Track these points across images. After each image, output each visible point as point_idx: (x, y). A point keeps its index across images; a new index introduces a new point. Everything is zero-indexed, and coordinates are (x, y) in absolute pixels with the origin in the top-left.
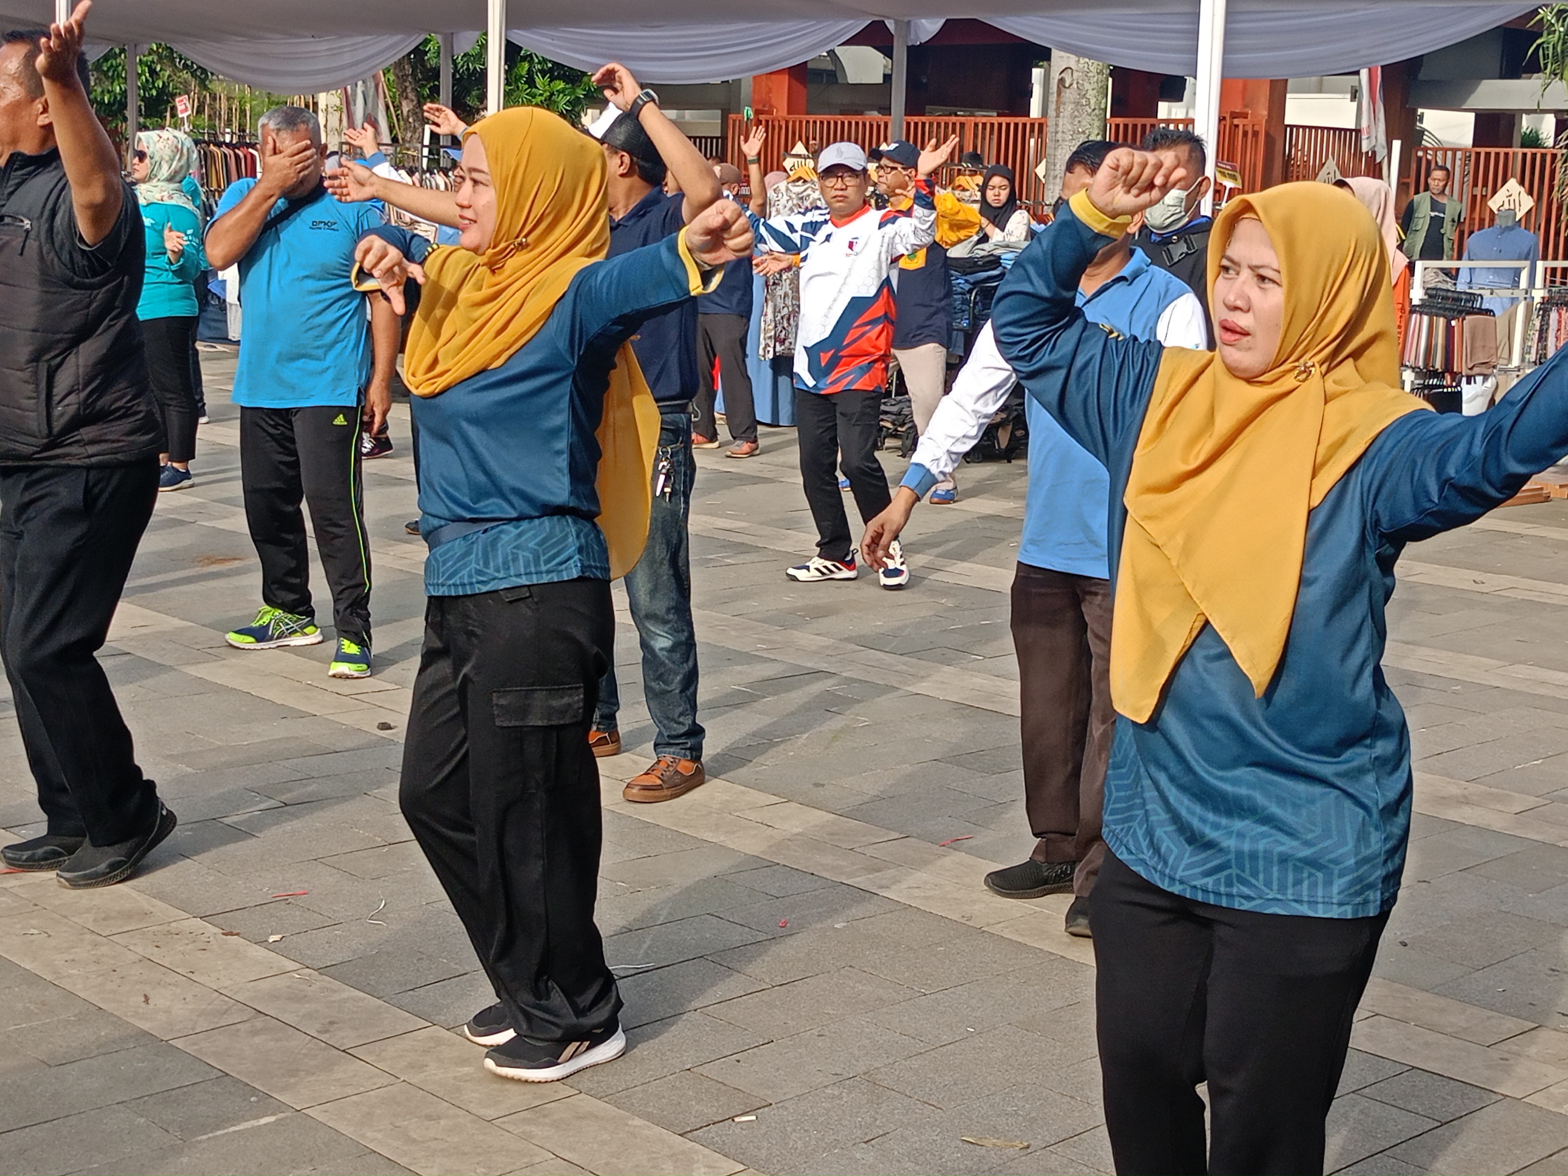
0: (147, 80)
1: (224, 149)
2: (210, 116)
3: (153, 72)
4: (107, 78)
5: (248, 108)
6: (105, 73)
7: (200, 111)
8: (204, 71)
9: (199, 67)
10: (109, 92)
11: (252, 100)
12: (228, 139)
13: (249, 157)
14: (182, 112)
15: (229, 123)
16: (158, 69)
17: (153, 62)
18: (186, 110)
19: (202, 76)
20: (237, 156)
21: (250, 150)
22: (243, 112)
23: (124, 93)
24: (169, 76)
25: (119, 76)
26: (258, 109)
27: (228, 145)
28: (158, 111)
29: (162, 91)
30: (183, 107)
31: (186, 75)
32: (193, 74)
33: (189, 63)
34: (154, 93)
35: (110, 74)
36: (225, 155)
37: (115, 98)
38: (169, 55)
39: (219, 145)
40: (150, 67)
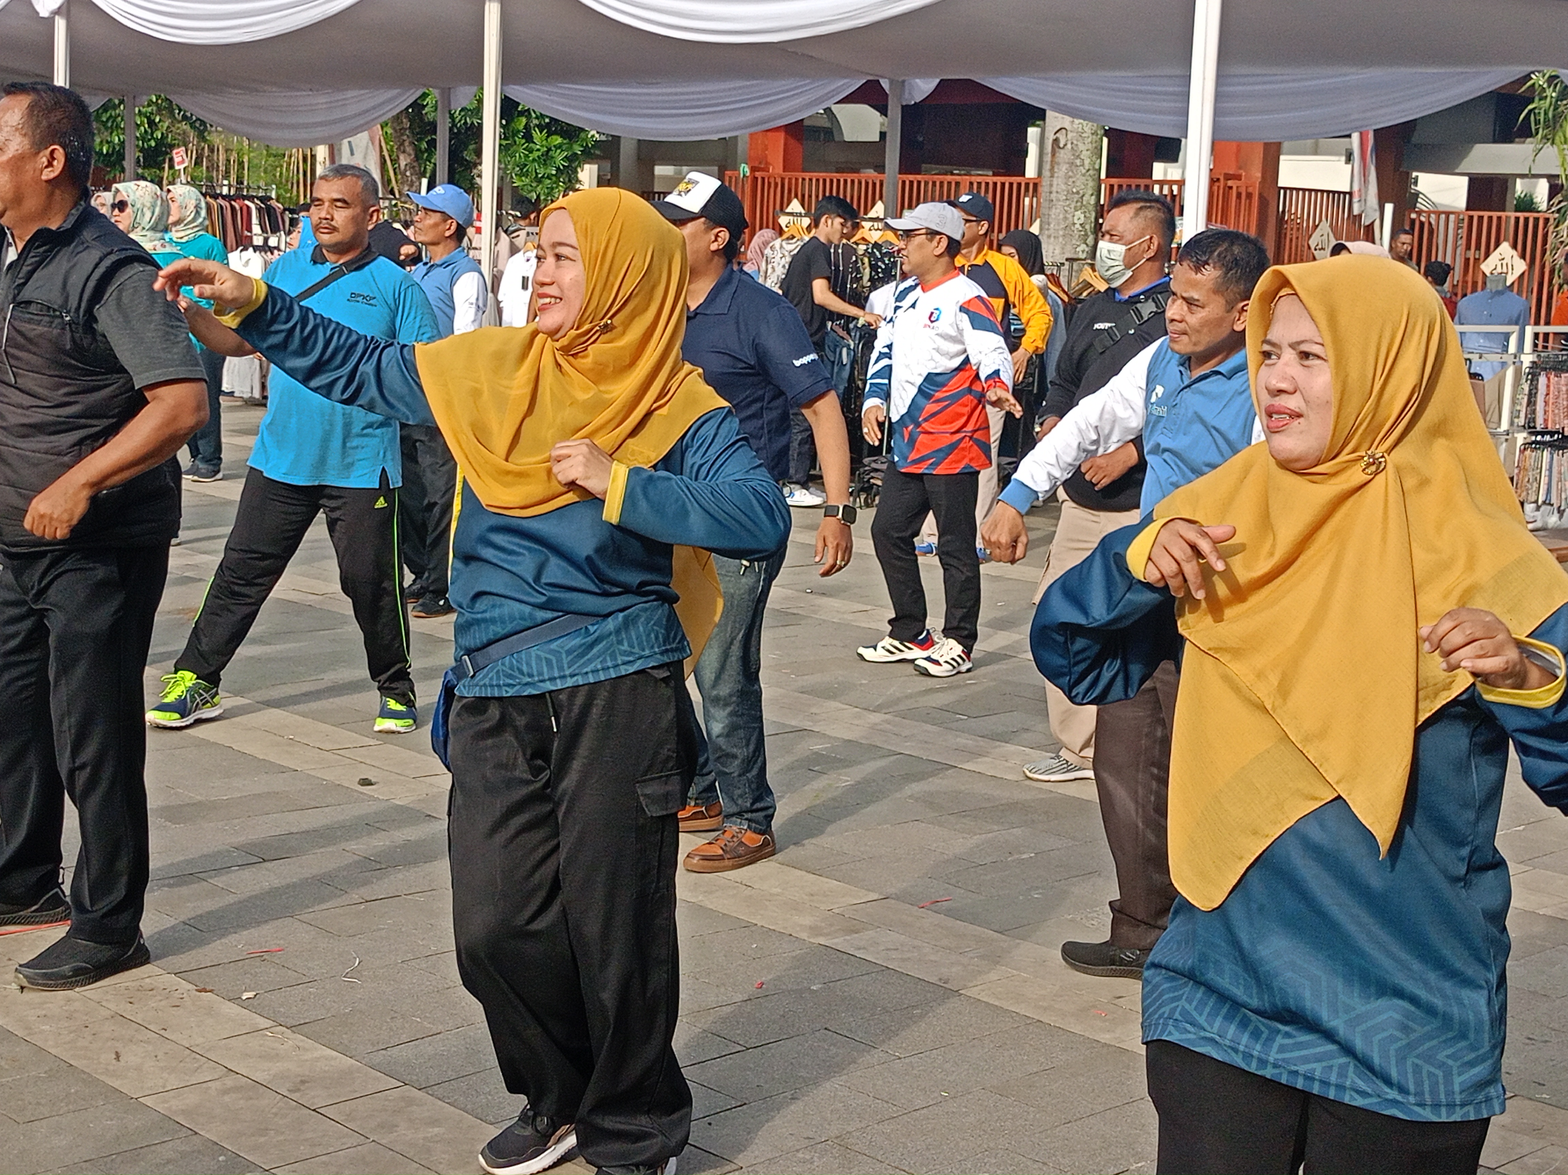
0: (146, 131)
1: (220, 201)
2: (207, 168)
3: (151, 123)
4: (106, 128)
5: (246, 159)
6: (104, 124)
7: (198, 163)
8: (203, 123)
9: (198, 119)
10: (108, 142)
11: (250, 152)
12: (225, 191)
13: (245, 209)
14: (179, 163)
15: (227, 176)
16: (157, 120)
17: (152, 113)
18: (183, 161)
19: (201, 128)
20: (233, 208)
21: (247, 202)
22: (241, 164)
23: (122, 143)
24: (168, 127)
25: (118, 127)
26: (256, 161)
27: (224, 197)
28: (155, 161)
29: (161, 142)
30: (180, 159)
31: (184, 126)
32: (192, 125)
33: (189, 114)
34: (153, 143)
35: (109, 124)
36: (221, 207)
37: (114, 148)
38: (168, 108)
39: (215, 197)
40: (148, 118)
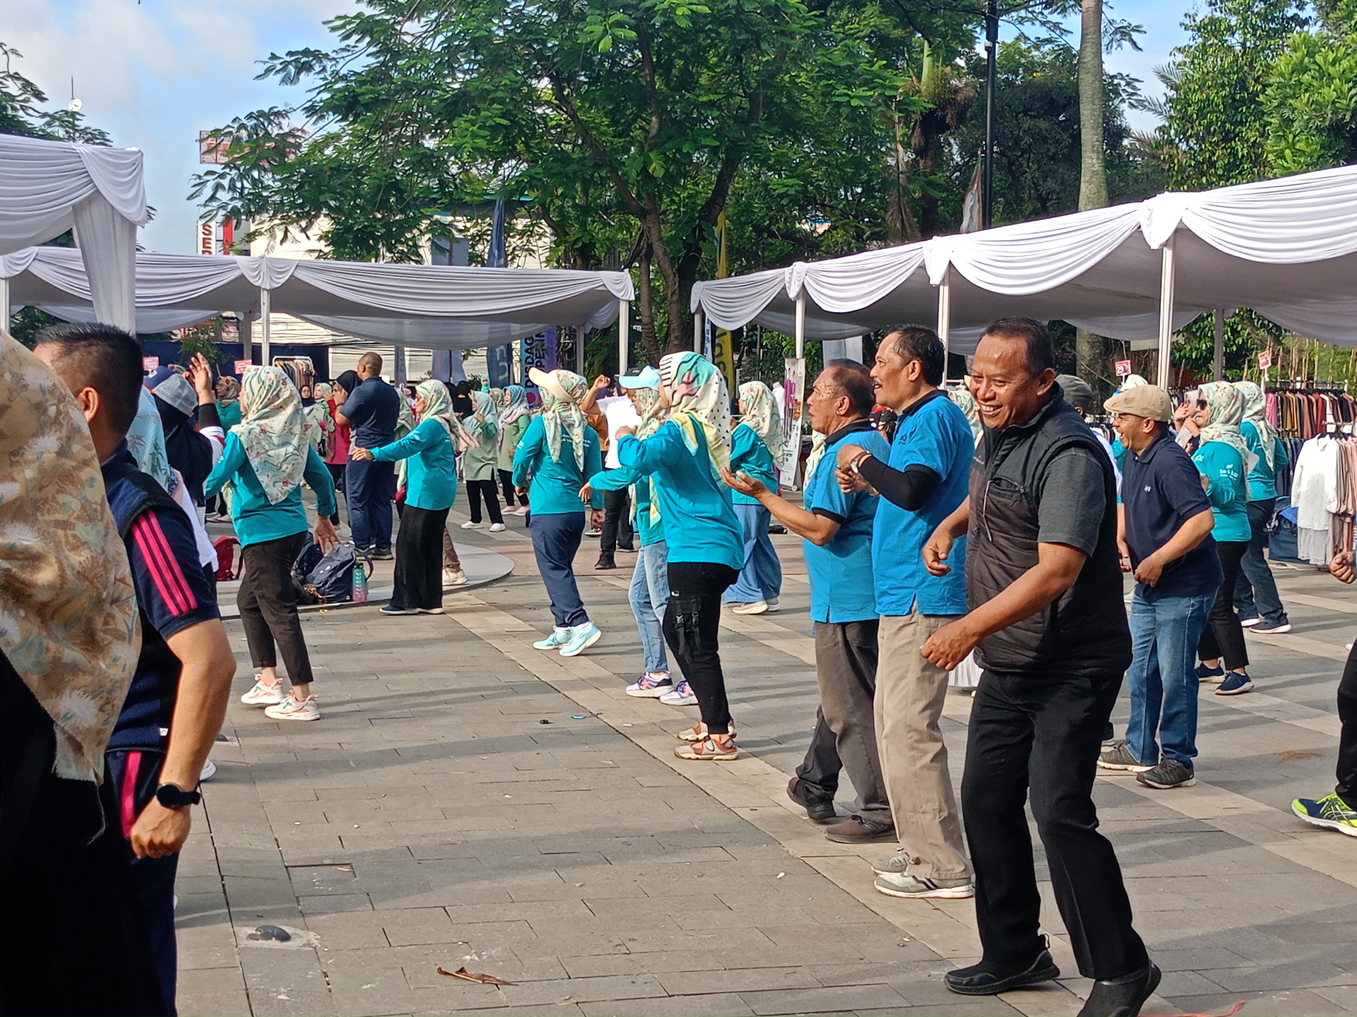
0: (1229, 338)
1: (1299, 395)
2: (1282, 366)
3: (1235, 332)
4: (1196, 337)
5: (1316, 358)
6: (1194, 334)
7: (1274, 362)
8: (1278, 328)
9: (1275, 325)
10: (1196, 349)
11: (1320, 352)
12: (1298, 386)
13: (1320, 401)
14: (1263, 365)
15: (1299, 373)
16: (1239, 329)
17: (1235, 322)
18: (1267, 363)
19: (1277, 332)
20: (1310, 401)
21: (1322, 395)
22: (1312, 362)
23: (1211, 350)
24: (1249, 334)
25: (1206, 335)
26: (1326, 359)
27: (1301, 391)
28: (1236, 363)
29: (1240, 347)
30: (1264, 360)
31: (1262, 333)
32: (1269, 332)
33: (1266, 322)
34: (1235, 348)
35: (1198, 334)
36: (1299, 400)
37: (1202, 353)
38: (1248, 316)
39: (1294, 391)
40: (1232, 328)
